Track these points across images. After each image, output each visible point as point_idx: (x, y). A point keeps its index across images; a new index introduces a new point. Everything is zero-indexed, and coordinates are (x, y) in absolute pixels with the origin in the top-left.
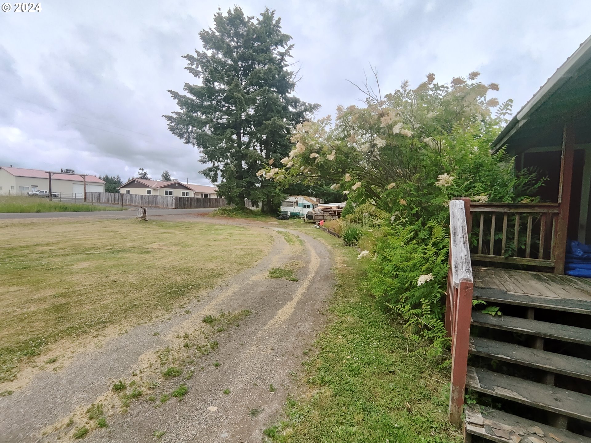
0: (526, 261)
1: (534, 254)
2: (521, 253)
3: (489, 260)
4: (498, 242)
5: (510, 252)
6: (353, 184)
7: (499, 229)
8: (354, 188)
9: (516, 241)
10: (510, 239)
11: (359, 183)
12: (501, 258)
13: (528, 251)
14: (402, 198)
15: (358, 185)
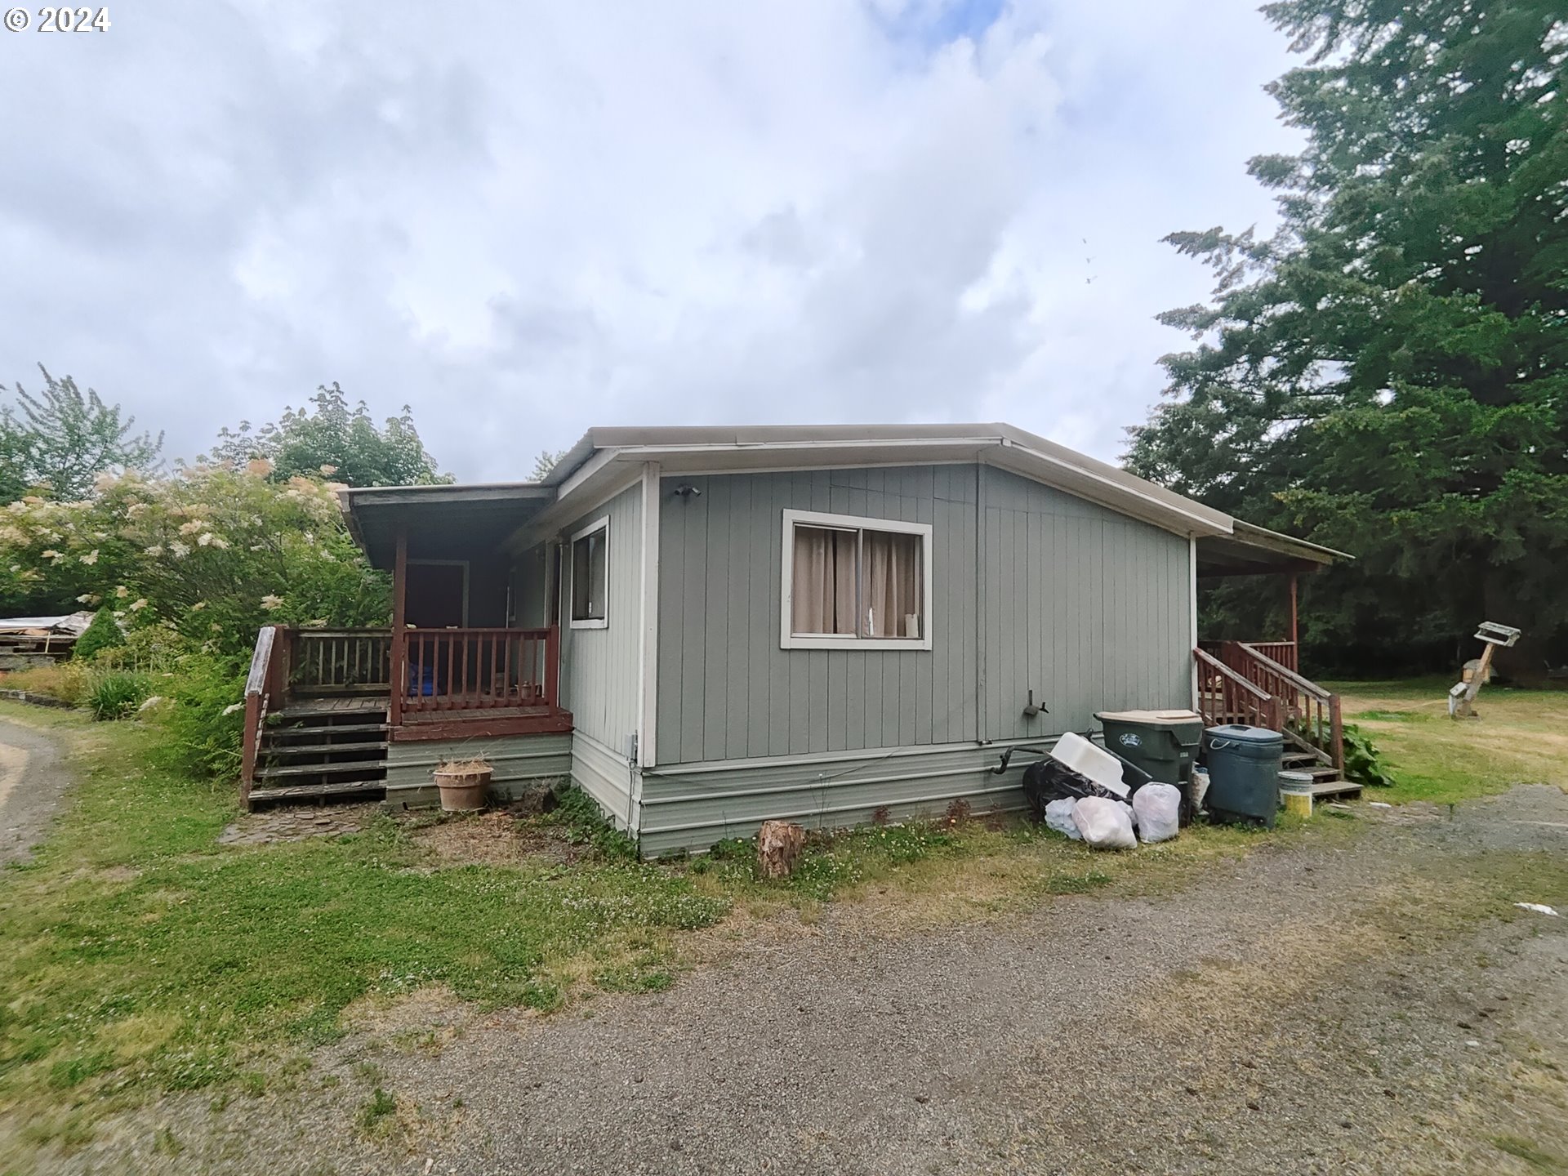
0: (366, 687)
1: (375, 680)
2: (363, 680)
3: (329, 690)
4: (340, 670)
5: (351, 680)
6: (134, 601)
7: (340, 657)
8: (134, 607)
9: (357, 668)
10: (351, 665)
11: (142, 600)
12: (341, 687)
13: (369, 676)
14: (215, 622)
15: (142, 603)
